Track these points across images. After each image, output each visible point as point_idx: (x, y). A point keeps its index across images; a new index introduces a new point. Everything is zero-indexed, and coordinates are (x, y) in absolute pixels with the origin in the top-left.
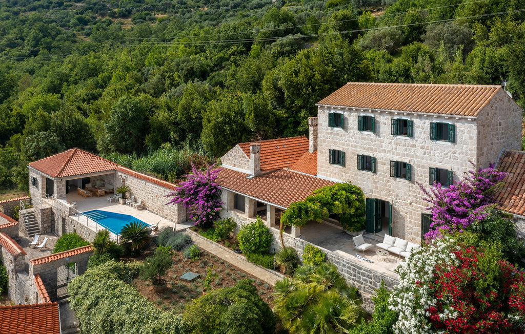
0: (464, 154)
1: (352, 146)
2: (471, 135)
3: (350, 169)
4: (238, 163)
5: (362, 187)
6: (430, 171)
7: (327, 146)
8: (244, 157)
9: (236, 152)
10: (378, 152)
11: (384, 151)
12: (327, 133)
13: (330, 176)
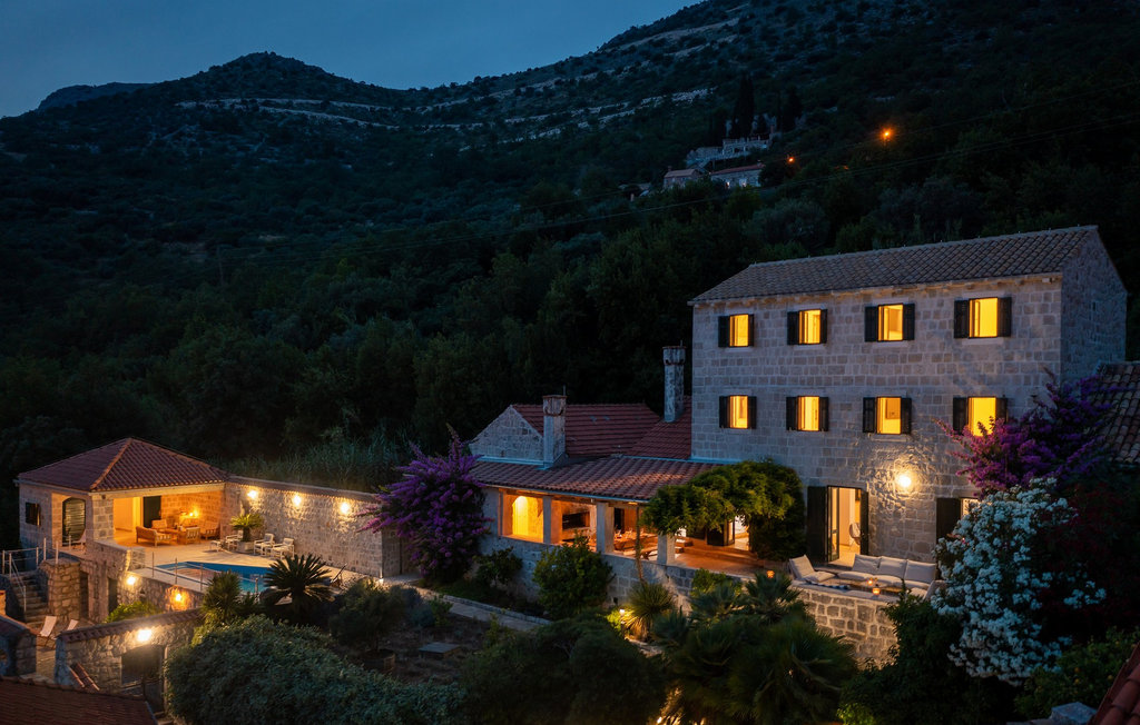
0: (1033, 357)
1: (773, 382)
2: (1049, 314)
3: (766, 432)
4: (512, 448)
5: (796, 467)
6: (954, 406)
7: (713, 390)
8: (525, 432)
9: (506, 424)
10: (835, 384)
11: (848, 380)
12: (715, 363)
13: (722, 455)
